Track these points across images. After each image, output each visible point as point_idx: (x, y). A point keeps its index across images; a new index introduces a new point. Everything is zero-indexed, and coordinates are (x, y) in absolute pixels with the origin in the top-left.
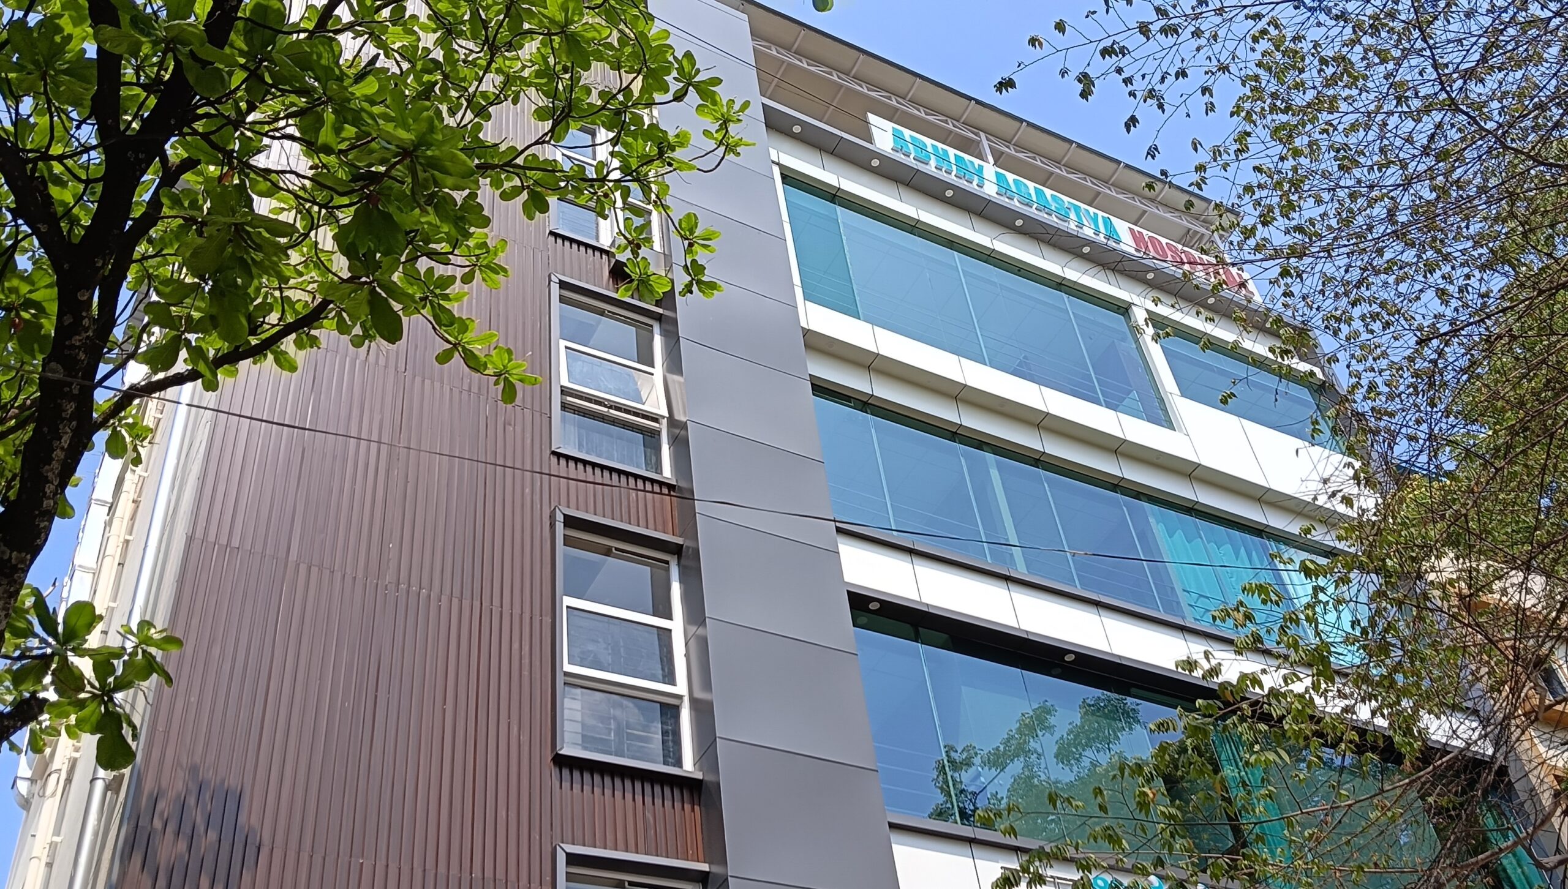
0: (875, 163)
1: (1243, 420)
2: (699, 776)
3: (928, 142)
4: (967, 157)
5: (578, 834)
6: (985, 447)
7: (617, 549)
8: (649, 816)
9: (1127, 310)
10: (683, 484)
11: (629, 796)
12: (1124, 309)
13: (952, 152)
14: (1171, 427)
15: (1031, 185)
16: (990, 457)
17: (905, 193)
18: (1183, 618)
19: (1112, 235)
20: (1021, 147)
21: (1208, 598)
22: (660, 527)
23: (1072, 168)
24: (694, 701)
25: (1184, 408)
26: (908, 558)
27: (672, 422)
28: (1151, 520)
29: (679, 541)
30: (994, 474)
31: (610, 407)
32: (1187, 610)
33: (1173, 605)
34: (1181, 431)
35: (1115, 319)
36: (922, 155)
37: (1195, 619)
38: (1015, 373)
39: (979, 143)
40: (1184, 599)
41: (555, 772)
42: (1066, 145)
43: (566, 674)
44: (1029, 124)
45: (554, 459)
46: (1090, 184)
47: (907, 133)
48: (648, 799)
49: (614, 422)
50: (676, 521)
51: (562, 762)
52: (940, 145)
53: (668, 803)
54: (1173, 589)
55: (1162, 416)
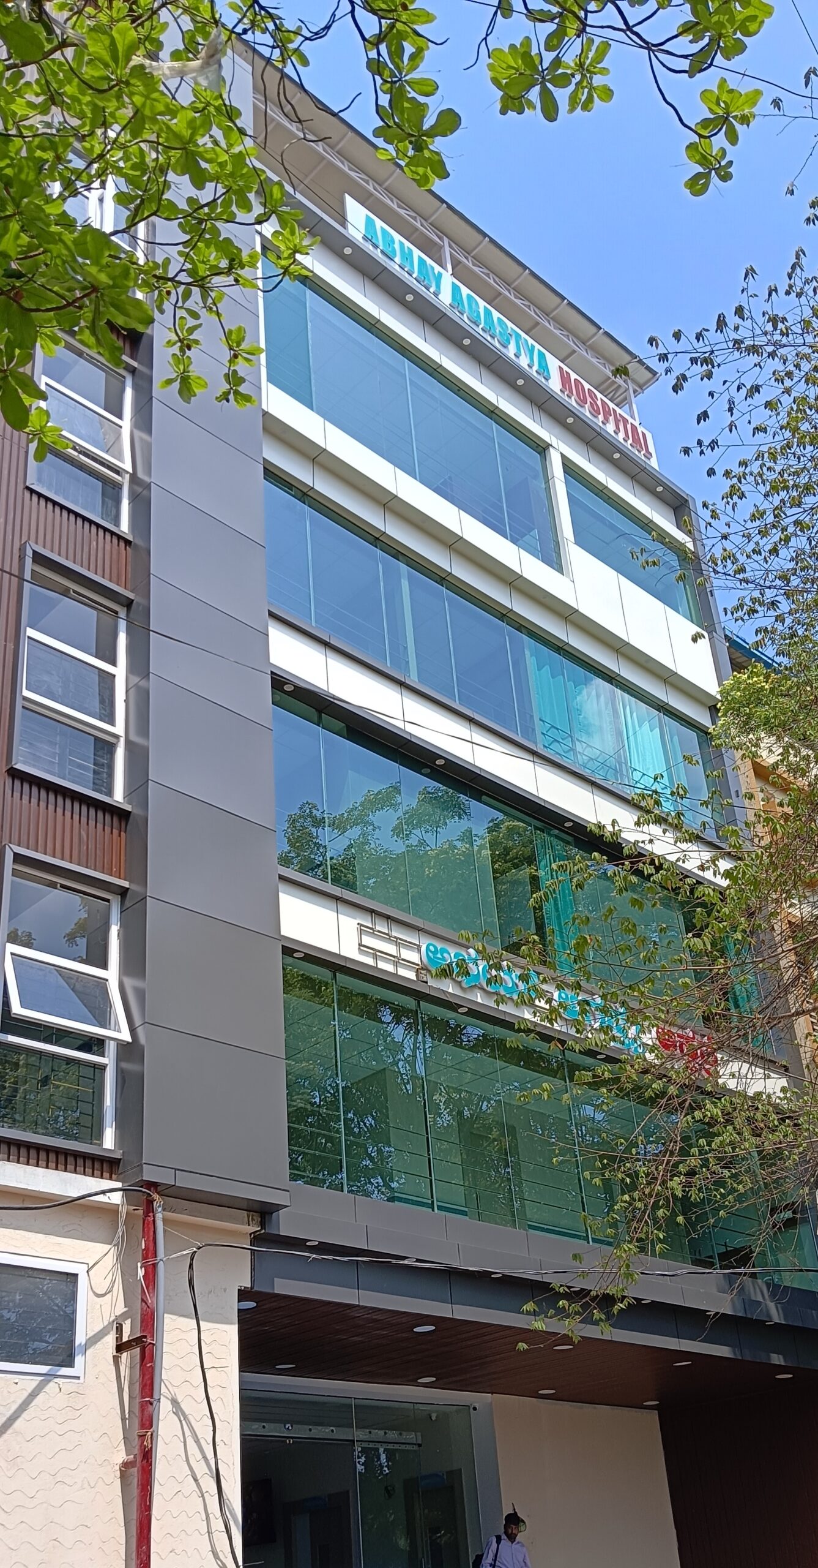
0: (348, 251)
1: (619, 575)
2: (128, 808)
3: (397, 237)
4: (429, 261)
5: (24, 838)
6: (401, 558)
7: (74, 592)
8: (84, 834)
9: (544, 450)
10: (139, 542)
11: (68, 814)
12: (542, 449)
13: (417, 253)
14: (560, 570)
15: (482, 304)
16: (403, 568)
17: (370, 287)
18: (535, 743)
19: (544, 370)
20: (479, 261)
21: (557, 729)
22: (114, 579)
23: (520, 293)
24: (128, 742)
25: (576, 556)
26: (322, 649)
27: (134, 477)
28: (527, 653)
29: (131, 596)
30: (405, 584)
31: (80, 452)
32: (539, 737)
33: (529, 731)
34: (568, 577)
35: (531, 456)
36: (388, 251)
37: (544, 746)
38: (437, 491)
39: (441, 247)
40: (539, 727)
41: (9, 781)
42: (520, 269)
43: (25, 699)
44: (492, 241)
45: (27, 494)
46: (532, 313)
47: (379, 223)
48: (84, 820)
49: (82, 467)
50: (129, 576)
51: (15, 774)
52: (407, 244)
53: (100, 826)
54: (532, 716)
55: (554, 559)
